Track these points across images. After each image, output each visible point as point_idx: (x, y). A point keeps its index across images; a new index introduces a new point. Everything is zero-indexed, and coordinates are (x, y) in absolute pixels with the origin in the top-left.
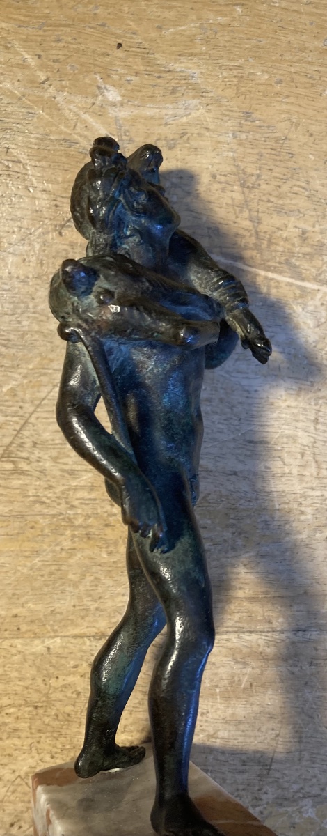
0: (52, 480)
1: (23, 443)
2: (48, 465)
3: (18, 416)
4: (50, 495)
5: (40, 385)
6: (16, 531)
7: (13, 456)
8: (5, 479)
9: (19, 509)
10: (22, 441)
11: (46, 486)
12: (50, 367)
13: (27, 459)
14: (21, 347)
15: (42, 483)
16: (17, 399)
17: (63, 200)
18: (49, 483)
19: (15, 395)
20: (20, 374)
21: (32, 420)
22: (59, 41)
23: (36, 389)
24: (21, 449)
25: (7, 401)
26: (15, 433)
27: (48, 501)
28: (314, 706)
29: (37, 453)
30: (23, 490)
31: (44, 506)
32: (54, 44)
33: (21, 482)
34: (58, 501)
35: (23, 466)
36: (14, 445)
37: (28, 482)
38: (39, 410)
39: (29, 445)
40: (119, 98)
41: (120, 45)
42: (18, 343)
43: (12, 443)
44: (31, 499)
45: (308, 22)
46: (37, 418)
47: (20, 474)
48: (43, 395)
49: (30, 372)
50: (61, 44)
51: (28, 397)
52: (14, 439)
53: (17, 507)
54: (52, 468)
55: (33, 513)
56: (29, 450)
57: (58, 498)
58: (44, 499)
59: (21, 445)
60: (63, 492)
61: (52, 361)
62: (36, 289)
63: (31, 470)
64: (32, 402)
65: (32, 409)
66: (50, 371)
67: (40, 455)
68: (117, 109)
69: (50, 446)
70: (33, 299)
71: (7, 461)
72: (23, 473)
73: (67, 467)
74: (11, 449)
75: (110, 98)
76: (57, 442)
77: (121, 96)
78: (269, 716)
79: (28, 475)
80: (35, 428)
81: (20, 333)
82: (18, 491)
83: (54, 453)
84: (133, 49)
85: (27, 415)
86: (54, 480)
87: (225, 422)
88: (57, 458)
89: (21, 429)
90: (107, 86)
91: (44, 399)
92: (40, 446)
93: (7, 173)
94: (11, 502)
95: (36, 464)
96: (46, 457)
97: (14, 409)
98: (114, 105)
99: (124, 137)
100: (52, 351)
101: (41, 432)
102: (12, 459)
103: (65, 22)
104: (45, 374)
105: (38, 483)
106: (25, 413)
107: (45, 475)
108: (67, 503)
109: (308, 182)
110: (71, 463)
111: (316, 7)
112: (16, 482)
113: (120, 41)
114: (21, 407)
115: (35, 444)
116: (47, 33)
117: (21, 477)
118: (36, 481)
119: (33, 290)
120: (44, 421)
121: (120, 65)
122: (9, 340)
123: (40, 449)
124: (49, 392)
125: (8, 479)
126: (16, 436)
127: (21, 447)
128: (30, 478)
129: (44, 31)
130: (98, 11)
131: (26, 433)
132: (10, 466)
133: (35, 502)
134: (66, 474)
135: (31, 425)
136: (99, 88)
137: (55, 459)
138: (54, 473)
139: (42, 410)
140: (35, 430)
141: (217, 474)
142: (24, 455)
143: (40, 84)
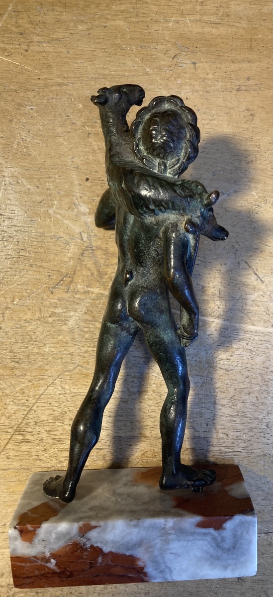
0: (47, 446)
1: (28, 423)
2: (44, 436)
3: (26, 406)
4: (45, 455)
5: (39, 386)
6: (24, 478)
7: (22, 431)
8: (17, 446)
9: (27, 464)
10: (28, 421)
11: (44, 449)
12: (45, 374)
13: (32, 432)
14: (27, 363)
15: (41, 448)
16: (25, 395)
17: (53, 272)
18: (45, 447)
19: (24, 393)
20: (26, 379)
21: (35, 408)
22: (50, 178)
23: (36, 389)
24: (27, 426)
25: (18, 397)
26: (24, 416)
27: (44, 459)
28: (218, 586)
29: (38, 429)
30: (29, 452)
31: (42, 462)
32: (47, 180)
33: (27, 447)
34: (51, 458)
35: (29, 437)
36: (23, 424)
37: (32, 447)
38: (38, 401)
39: (32, 424)
40: (88, 210)
41: (87, 179)
42: (25, 360)
43: (21, 422)
44: (34, 457)
45: (202, 163)
46: (38, 407)
47: (27, 442)
48: (41, 392)
49: (32, 378)
50: (51, 180)
51: (31, 394)
52: (23, 420)
53: (25, 463)
54: (47, 438)
55: (35, 466)
56: (32, 427)
57: (51, 456)
58: (42, 458)
59: (28, 424)
60: (54, 453)
61: (47, 370)
62: (37, 327)
63: (33, 439)
64: (34, 396)
65: (34, 401)
66: (46, 377)
67: (39, 430)
68: (86, 217)
69: (45, 424)
70: (35, 333)
71: (18, 434)
72: (28, 441)
73: (56, 437)
74: (21, 426)
75: (82, 210)
76: (50, 421)
77: (89, 209)
78: (189, 593)
79: (32, 443)
80: (36, 413)
81: (26, 354)
82: (26, 453)
83: (48, 428)
84: (96, 181)
85: (31, 405)
86: (49, 445)
87: (157, 405)
88: (50, 431)
89: (27, 414)
90: (80, 203)
91: (42, 395)
92: (40, 424)
93: (18, 256)
94: (21, 460)
95: (37, 435)
96: (43, 431)
97: (23, 401)
98: (84, 214)
99: (91, 234)
100: (47, 364)
101: (40, 415)
102: (22, 433)
103: (54, 166)
104: (42, 379)
105: (38, 448)
106: (30, 403)
107: (43, 442)
108: (57, 460)
109: (204, 258)
110: (58, 434)
111: (206, 154)
112: (24, 448)
113: (88, 177)
114: (27, 400)
115: (36, 423)
116: (43, 174)
117: (27, 444)
118: (37, 446)
119: (35, 327)
120: (42, 408)
121: (87, 191)
122: (20, 359)
123: (39, 426)
124: (45, 390)
125: (19, 445)
126: (24, 418)
127: (27, 425)
128: (33, 444)
129: (41, 172)
130: (74, 160)
131: (30, 416)
132: (20, 437)
133: (36, 460)
134: (56, 442)
135: (34, 411)
136: (75, 204)
137: (49, 432)
138: (48, 441)
139: (40, 402)
140: (36, 414)
141: (152, 439)
142: (29, 430)
143: (39, 203)
